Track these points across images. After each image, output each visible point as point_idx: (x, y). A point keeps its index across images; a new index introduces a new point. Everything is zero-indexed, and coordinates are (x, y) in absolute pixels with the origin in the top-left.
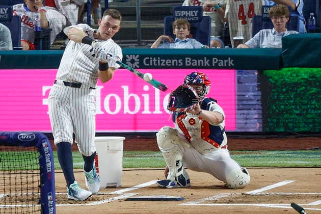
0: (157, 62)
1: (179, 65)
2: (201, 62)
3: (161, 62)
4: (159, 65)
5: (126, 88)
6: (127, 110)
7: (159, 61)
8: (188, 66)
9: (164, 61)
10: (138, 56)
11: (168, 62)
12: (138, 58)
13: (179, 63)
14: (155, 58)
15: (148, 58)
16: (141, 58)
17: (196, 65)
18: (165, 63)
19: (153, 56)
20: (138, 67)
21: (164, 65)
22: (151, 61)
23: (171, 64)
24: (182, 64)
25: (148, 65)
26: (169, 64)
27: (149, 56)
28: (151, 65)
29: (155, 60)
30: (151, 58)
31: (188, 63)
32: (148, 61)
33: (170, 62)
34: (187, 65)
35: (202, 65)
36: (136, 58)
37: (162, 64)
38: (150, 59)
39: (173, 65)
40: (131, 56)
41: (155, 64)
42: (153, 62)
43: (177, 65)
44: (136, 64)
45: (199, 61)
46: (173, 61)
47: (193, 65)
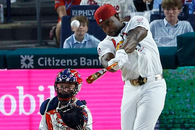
0: (51, 63)
1: (74, 65)
2: (96, 62)
3: (56, 62)
4: (54, 65)
5: (21, 89)
6: (22, 111)
7: (53, 61)
8: (82, 66)
9: (58, 61)
10: (32, 56)
11: (63, 61)
12: (32, 59)
13: (73, 63)
14: (49, 58)
15: (43, 58)
16: (36, 58)
17: (91, 64)
18: (60, 63)
19: (48, 56)
20: (33, 67)
21: (59, 65)
22: (46, 61)
23: (66, 63)
24: (76, 64)
25: (43, 65)
26: (63, 64)
27: (44, 56)
28: (46, 65)
29: (49, 60)
30: (46, 58)
31: (83, 63)
32: (42, 62)
33: (65, 62)
34: (81, 64)
35: (97, 64)
36: (30, 59)
37: (57, 64)
38: (44, 60)
39: (68, 64)
40: (26, 56)
41: (50, 65)
42: (47, 62)
43: (71, 64)
44: (31, 64)
45: (94, 61)
46: (68, 61)
47: (88, 64)
